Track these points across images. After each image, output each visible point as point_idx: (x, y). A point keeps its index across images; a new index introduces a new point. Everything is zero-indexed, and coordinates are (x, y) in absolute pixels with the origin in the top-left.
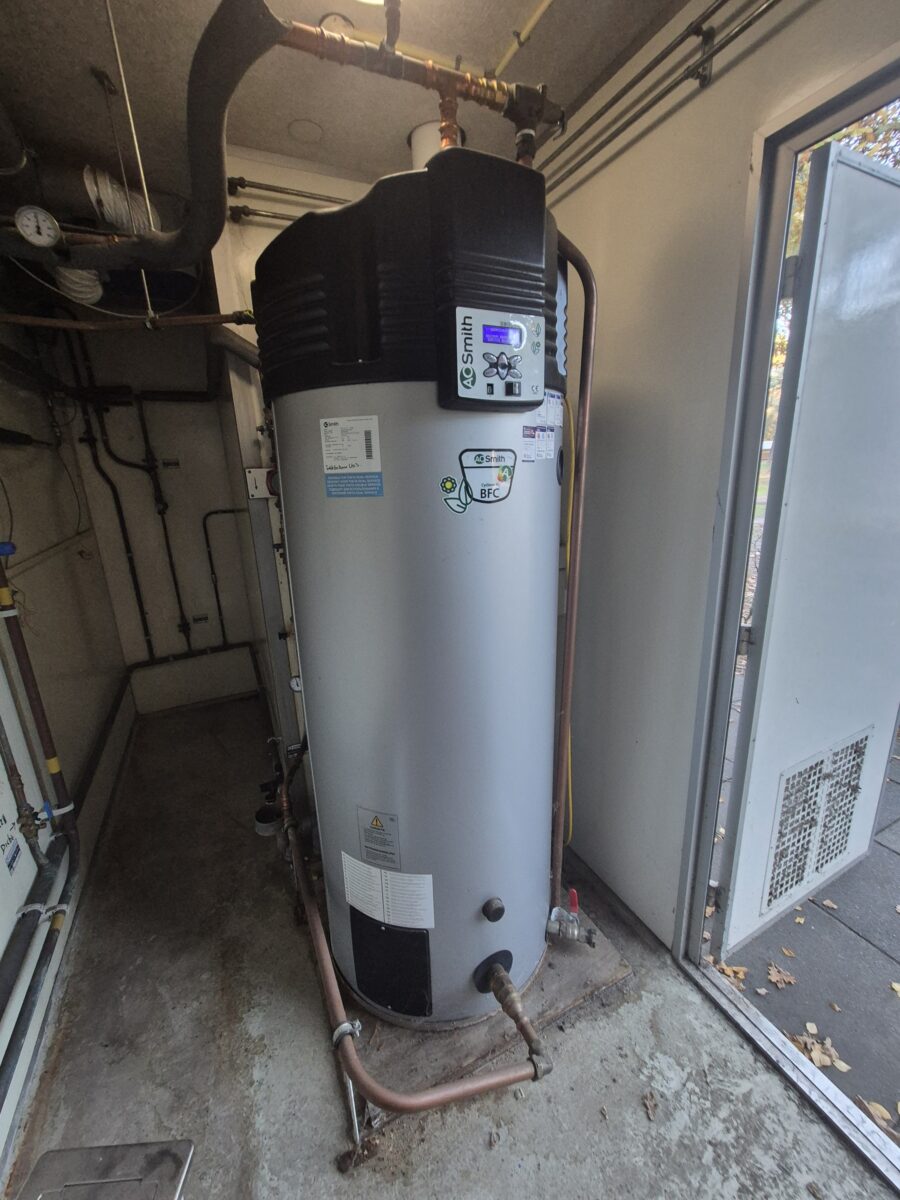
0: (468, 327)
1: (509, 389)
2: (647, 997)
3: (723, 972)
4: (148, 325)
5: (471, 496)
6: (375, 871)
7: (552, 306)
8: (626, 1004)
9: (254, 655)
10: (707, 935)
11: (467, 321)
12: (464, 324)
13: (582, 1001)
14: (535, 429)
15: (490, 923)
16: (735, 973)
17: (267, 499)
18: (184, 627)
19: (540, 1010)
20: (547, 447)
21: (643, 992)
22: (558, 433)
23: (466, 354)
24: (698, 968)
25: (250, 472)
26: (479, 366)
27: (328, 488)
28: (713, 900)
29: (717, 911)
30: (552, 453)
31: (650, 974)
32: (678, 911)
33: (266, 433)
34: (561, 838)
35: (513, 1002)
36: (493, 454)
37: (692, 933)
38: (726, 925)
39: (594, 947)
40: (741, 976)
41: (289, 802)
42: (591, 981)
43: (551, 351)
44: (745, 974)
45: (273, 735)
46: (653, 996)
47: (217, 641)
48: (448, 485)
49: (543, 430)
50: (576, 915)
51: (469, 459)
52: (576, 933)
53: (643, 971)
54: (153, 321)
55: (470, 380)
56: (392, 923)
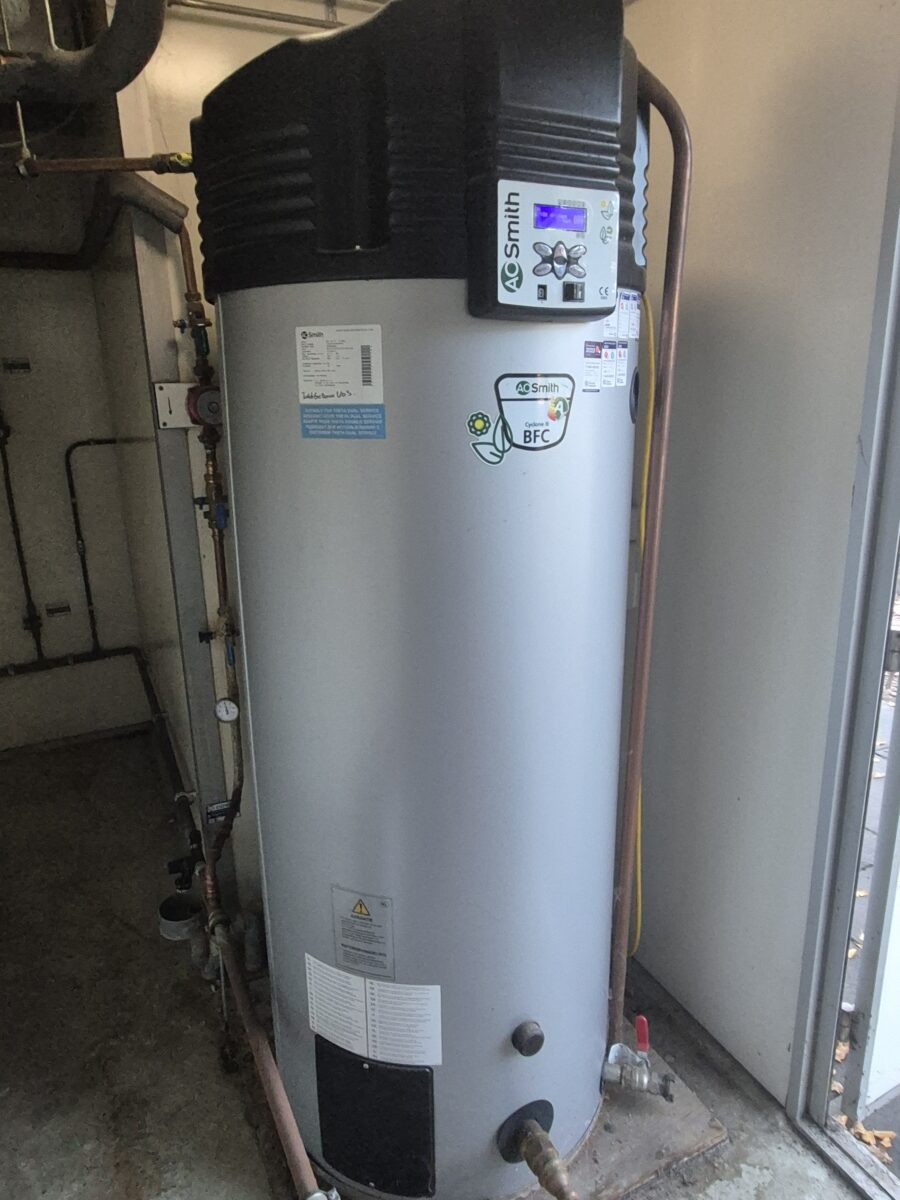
0: (513, 207)
1: (569, 292)
2: (748, 1172)
3: (859, 1137)
4: (22, 169)
5: (510, 441)
6: (356, 981)
7: (628, 171)
8: (717, 1182)
9: (143, 666)
10: (837, 1086)
11: (513, 199)
12: (509, 203)
13: (653, 1177)
14: (601, 345)
15: (523, 1057)
16: (878, 1139)
17: (186, 430)
18: (32, 622)
19: (593, 1190)
20: (617, 370)
21: (743, 1166)
22: (632, 349)
23: (510, 244)
24: (823, 1132)
25: (161, 388)
26: (528, 260)
27: (304, 425)
28: (847, 1031)
29: (852, 1048)
30: (624, 379)
31: (754, 1140)
32: (795, 1049)
33: (188, 330)
34: (624, 942)
35: (555, 1171)
36: (540, 381)
37: (816, 1080)
38: (865, 1069)
39: (672, 1100)
40: (886, 1143)
41: (216, 887)
42: (667, 1149)
43: (626, 234)
44: (892, 1141)
45: (182, 789)
46: (757, 1171)
47: (83, 644)
48: (477, 423)
49: (612, 346)
50: (645, 1054)
51: (508, 388)
52: (646, 1080)
53: (744, 1136)
54: (28, 163)
55: (514, 280)
56: (380, 1058)
